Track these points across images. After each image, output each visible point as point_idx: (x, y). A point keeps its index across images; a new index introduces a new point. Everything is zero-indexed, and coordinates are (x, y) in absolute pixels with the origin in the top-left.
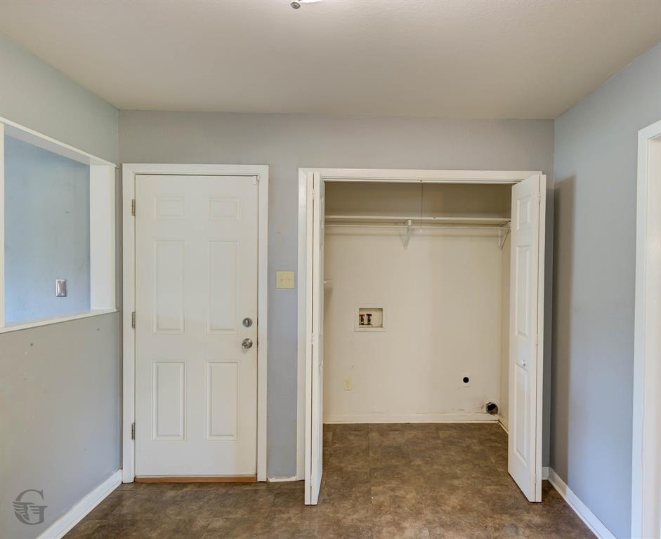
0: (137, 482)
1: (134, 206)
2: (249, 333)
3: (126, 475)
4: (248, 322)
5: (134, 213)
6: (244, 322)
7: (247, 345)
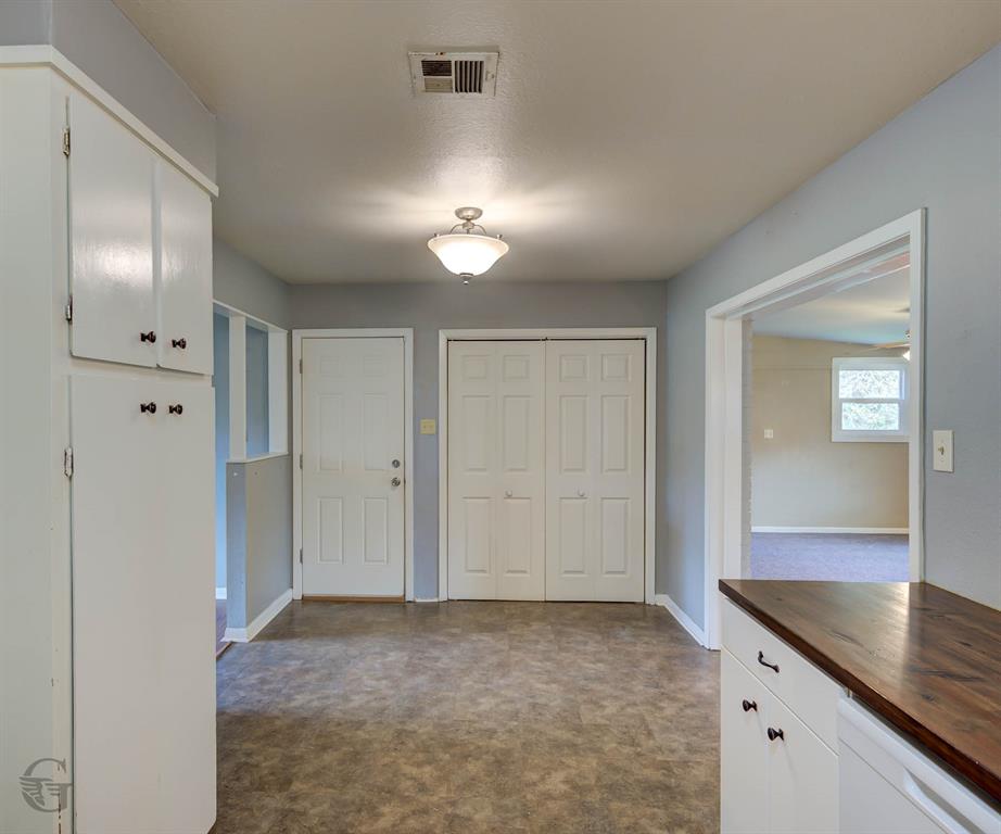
0: (305, 600)
1: (301, 365)
2: (397, 473)
3: (296, 593)
4: (396, 464)
5: (301, 372)
6: (393, 463)
7: (396, 482)
